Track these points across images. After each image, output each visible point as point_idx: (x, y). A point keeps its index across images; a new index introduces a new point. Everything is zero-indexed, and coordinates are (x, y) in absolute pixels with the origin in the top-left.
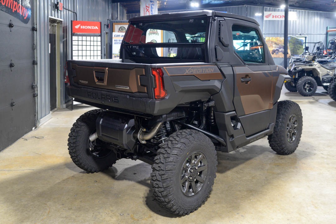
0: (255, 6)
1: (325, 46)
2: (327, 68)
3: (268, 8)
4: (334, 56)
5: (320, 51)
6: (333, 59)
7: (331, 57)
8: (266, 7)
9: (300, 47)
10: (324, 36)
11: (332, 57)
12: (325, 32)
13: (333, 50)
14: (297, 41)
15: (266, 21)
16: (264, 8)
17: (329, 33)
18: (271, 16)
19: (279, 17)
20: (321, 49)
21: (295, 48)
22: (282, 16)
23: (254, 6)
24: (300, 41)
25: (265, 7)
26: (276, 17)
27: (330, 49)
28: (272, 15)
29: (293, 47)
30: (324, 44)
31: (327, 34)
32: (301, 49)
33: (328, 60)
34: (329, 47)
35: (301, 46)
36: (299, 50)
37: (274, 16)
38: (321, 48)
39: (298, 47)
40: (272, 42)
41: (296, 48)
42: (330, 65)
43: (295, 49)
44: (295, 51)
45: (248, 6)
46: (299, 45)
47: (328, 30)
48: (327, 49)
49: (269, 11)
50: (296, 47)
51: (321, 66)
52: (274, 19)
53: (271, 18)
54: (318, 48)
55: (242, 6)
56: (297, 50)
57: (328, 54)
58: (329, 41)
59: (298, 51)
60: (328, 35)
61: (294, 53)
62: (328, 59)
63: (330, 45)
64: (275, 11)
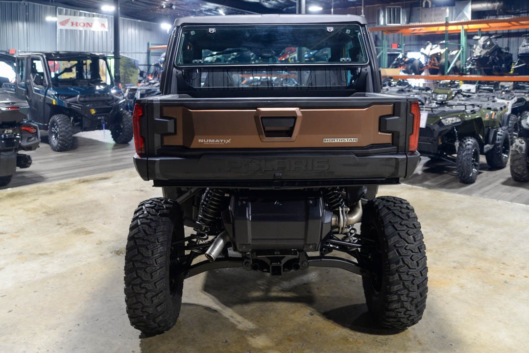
0: (42, 5)
3: (64, 9)
8: (61, 8)
9: (133, 72)
10: (145, 56)
12: (146, 51)
14: (130, 63)
15: (61, 30)
16: (57, 9)
17: (152, 51)
18: (70, 23)
19: (82, 25)
22: (86, 24)
23: (40, 5)
24: (133, 63)
25: (59, 8)
26: (77, 26)
28: (70, 21)
29: (124, 71)
31: (148, 53)
32: (135, 74)
35: (134, 70)
36: (131, 76)
37: (74, 23)
39: (130, 71)
41: (128, 74)
43: (126, 75)
44: (127, 78)
45: (30, 3)
46: (132, 69)
47: (151, 46)
49: (66, 14)
50: (128, 71)
52: (74, 28)
53: (68, 27)
55: (18, 2)
56: (130, 76)
58: (153, 62)
59: (131, 78)
60: (150, 54)
61: (125, 81)
63: (153, 68)
64: (75, 15)
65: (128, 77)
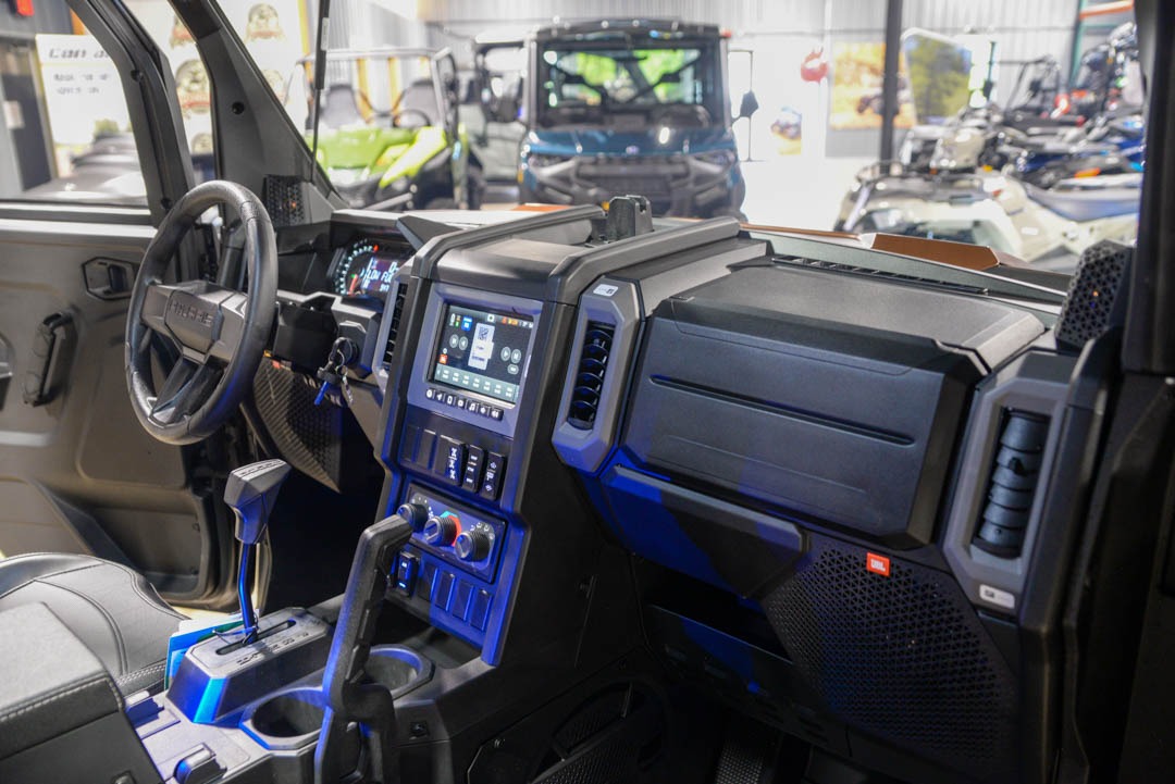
1: (1064, 75)
2: (1066, 208)
4: (1105, 124)
5: (1044, 100)
6: (1098, 140)
7: (1089, 131)
9: (956, 84)
10: (1066, 36)
11: (1096, 132)
12: (1070, 20)
13: (1097, 93)
17: (1088, 22)
20: (1045, 91)
21: (932, 86)
24: (958, 57)
27: (1085, 87)
29: (927, 81)
30: (1062, 67)
31: (1077, 28)
32: (959, 89)
33: (1074, 149)
34: (1080, 81)
35: (959, 77)
36: (949, 94)
38: (1046, 84)
39: (946, 82)
40: (860, 64)
41: (939, 89)
42: (1085, 188)
43: (934, 92)
44: (935, 101)
46: (953, 75)
47: (1084, 9)
48: (1071, 88)
50: (940, 80)
51: (1030, 198)
54: (1035, 87)
56: (944, 95)
57: (1075, 110)
58: (1085, 55)
59: (947, 101)
60: (1083, 31)
61: (928, 108)
62: (1075, 141)
63: (1084, 72)
65: (939, 97)
